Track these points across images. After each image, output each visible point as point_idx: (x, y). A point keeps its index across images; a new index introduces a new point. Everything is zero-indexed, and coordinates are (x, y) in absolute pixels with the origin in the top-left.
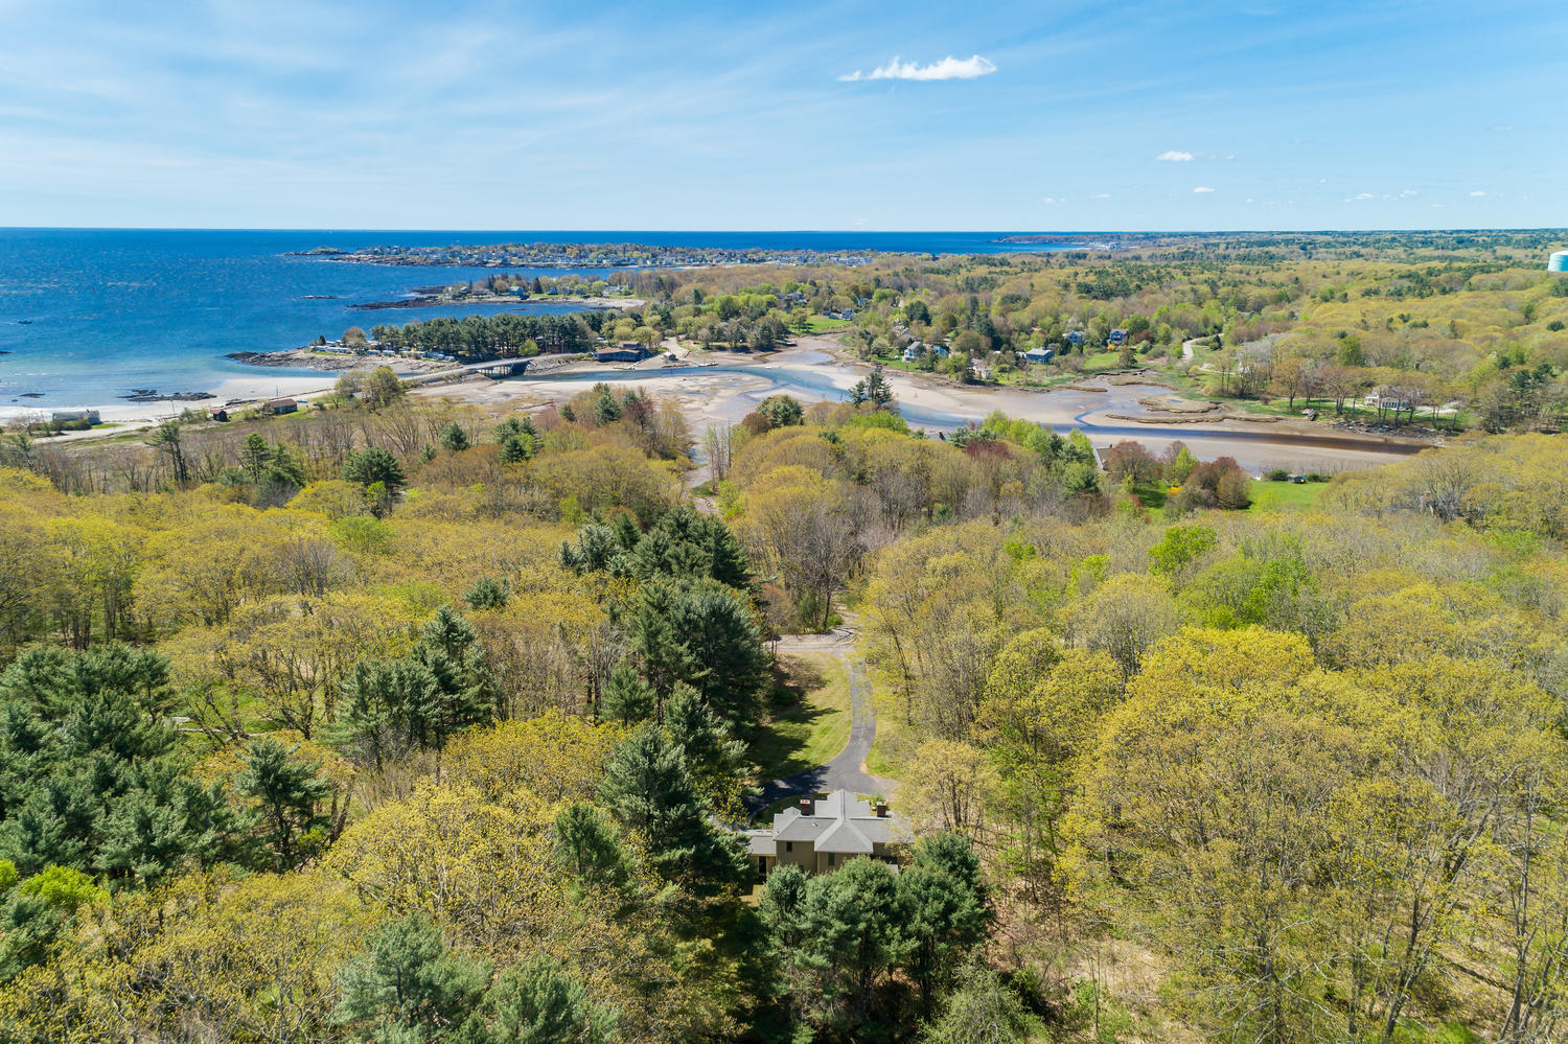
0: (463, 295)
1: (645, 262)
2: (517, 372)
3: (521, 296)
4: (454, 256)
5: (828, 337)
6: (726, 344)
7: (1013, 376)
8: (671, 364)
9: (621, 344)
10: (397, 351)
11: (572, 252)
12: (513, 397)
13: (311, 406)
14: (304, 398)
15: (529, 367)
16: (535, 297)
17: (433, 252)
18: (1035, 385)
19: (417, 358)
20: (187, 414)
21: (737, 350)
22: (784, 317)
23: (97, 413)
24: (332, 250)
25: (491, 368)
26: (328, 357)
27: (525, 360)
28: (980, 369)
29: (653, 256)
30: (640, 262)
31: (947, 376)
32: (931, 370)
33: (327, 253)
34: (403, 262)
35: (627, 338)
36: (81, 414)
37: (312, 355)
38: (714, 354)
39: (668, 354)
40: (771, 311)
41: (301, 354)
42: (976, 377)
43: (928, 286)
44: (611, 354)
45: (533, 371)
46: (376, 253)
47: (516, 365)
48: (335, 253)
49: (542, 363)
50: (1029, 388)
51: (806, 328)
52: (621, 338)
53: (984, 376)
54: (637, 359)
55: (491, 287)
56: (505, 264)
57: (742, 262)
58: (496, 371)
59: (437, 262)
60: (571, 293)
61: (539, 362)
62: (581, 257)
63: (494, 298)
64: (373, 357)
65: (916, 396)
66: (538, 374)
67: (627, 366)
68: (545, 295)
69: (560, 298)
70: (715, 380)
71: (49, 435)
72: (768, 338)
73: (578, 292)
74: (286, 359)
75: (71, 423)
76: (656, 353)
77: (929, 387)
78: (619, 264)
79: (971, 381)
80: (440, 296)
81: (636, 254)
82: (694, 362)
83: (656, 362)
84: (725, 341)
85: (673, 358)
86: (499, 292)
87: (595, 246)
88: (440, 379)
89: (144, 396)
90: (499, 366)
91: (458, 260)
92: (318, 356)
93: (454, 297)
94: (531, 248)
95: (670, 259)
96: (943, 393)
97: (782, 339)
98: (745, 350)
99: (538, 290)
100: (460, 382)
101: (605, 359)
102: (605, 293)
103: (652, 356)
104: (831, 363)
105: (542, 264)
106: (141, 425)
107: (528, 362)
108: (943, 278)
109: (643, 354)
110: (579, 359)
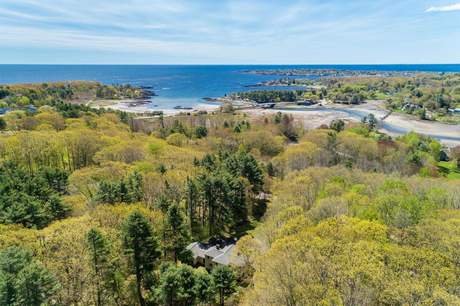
0: (272, 84)
1: (334, 74)
2: (272, 107)
3: (288, 84)
4: (277, 72)
5: (379, 101)
6: (341, 101)
7: (443, 118)
8: (319, 107)
9: (305, 100)
10: (243, 99)
11: (312, 71)
12: (265, 114)
13: (211, 113)
14: (210, 111)
15: (275, 106)
16: (292, 85)
17: (272, 71)
18: (452, 122)
19: (247, 101)
20: (181, 113)
21: (344, 103)
22: (365, 93)
23: (162, 111)
24: (247, 70)
25: (264, 105)
26: (225, 100)
27: (275, 103)
28: (429, 114)
29: (338, 73)
30: (333, 75)
31: (415, 116)
32: (410, 114)
33: (246, 71)
34: (264, 74)
35: (307, 98)
36: (159, 111)
37: (222, 99)
38: (336, 104)
39: (319, 104)
40: (361, 91)
41: (219, 99)
42: (426, 117)
43: (430, 84)
44: (302, 103)
45: (276, 107)
46: (257, 71)
47: (272, 105)
48: (248, 71)
49: (279, 104)
50: (448, 123)
51: (373, 97)
52: (306, 98)
53: (430, 117)
54: (309, 104)
55: (280, 81)
56: (291, 75)
57: (367, 74)
58: (266, 106)
59: (273, 74)
60: (303, 84)
61: (278, 104)
62: (314, 73)
63: (280, 85)
64: (236, 100)
65: (398, 122)
66: (278, 108)
67: (305, 107)
68: (296, 84)
69: (300, 85)
70: (330, 113)
71: (151, 116)
72: (356, 100)
73: (306, 84)
74: (215, 100)
75: (156, 113)
76: (317, 103)
77: (407, 120)
78: (326, 75)
79: (424, 118)
80: (266, 84)
81: (332, 72)
82: (327, 107)
83: (315, 106)
84: (340, 100)
85: (321, 105)
86: (282, 83)
87: (320, 69)
88: (248, 108)
89: (178, 108)
90: (266, 105)
91: (278, 73)
92: (223, 99)
93: (269, 84)
94: (300, 70)
95: (342, 74)
96: (410, 122)
97: (362, 100)
98: (347, 104)
99: (294, 83)
100: (254, 109)
101: (299, 104)
102: (314, 84)
103: (314, 104)
104: (375, 109)
105: (302, 75)
106: (170, 115)
107: (275, 104)
108: (437, 81)
109: (311, 103)
110: (291, 104)
